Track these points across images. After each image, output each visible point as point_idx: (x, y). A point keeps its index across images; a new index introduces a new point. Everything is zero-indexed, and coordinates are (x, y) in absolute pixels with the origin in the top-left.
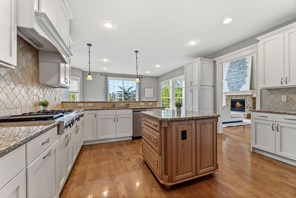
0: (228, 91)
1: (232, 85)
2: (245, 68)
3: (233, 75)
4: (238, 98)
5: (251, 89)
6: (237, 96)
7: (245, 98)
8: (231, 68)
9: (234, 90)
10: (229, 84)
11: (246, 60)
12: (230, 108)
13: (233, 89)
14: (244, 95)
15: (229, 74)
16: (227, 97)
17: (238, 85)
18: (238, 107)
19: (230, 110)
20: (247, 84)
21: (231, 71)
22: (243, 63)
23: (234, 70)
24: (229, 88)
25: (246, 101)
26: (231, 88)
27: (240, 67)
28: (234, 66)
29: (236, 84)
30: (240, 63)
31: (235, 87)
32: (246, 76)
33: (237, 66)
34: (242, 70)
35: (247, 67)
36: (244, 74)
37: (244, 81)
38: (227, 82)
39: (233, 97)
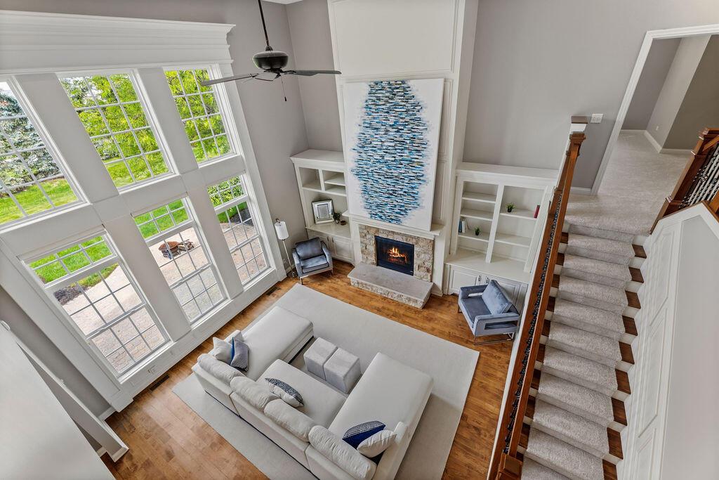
1: (377, 200)
2: (418, 147)
3: (379, 161)
4: (396, 237)
6: (393, 232)
7: (414, 241)
8: (371, 131)
9: (384, 217)
10: (366, 191)
11: (423, 115)
12: (373, 259)
13: (380, 214)
14: (414, 237)
15: (365, 152)
16: (363, 226)
17: (396, 203)
18: (393, 258)
19: (373, 264)
20: (423, 207)
21: (371, 143)
22: (412, 122)
23: (380, 143)
24: (369, 206)
25: (416, 249)
26: (374, 208)
27: (401, 136)
28: (379, 126)
29: (388, 198)
30: (401, 120)
31: (387, 209)
32: (421, 178)
33: (390, 129)
34: (407, 151)
35: (424, 146)
36: (414, 171)
37: (414, 197)
38: (360, 183)
39: (381, 231)
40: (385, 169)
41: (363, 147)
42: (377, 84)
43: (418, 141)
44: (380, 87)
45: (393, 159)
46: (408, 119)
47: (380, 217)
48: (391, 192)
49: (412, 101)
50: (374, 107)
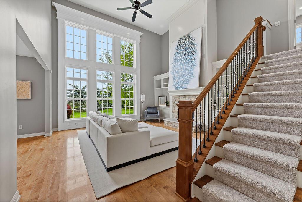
0: (173, 89)
1: (178, 81)
2: (193, 53)
3: (180, 65)
4: (186, 99)
5: (200, 86)
6: (185, 96)
8: (178, 55)
10: (174, 79)
11: (195, 42)
13: (179, 86)
14: (193, 95)
15: (175, 63)
16: (174, 97)
17: (185, 79)
19: (176, 117)
20: (195, 77)
21: (178, 59)
23: (181, 58)
24: (175, 84)
26: (177, 84)
27: (188, 52)
28: (180, 52)
29: (182, 78)
30: (188, 47)
31: (182, 83)
32: (195, 65)
33: (184, 51)
34: (189, 57)
35: (195, 52)
36: (192, 63)
37: (192, 74)
38: (172, 76)
39: (180, 97)
43: (193, 51)
44: (181, 39)
45: (185, 62)
46: (190, 45)
47: (179, 88)
48: (183, 75)
49: (191, 39)
50: (179, 46)
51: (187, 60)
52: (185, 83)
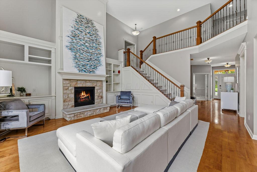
1: (82, 63)
2: (98, 43)
4: (87, 84)
6: (86, 81)
7: (95, 84)
8: (78, 31)
9: (86, 71)
10: (76, 58)
11: (99, 34)
12: (73, 103)
13: (84, 70)
18: (83, 99)
19: (72, 107)
20: (102, 65)
21: (78, 36)
22: (95, 34)
23: (83, 38)
24: (78, 66)
25: (96, 88)
26: (81, 67)
27: (92, 38)
28: (82, 31)
29: (88, 61)
30: (92, 32)
31: (88, 67)
32: (101, 54)
33: (88, 34)
37: (99, 61)
38: (71, 53)
39: (79, 82)
40: (86, 49)
41: (74, 37)
42: (81, 16)
45: (89, 45)
46: (94, 33)
47: (85, 71)
48: (89, 59)
50: (80, 23)
51: (92, 46)
52: (93, 68)
